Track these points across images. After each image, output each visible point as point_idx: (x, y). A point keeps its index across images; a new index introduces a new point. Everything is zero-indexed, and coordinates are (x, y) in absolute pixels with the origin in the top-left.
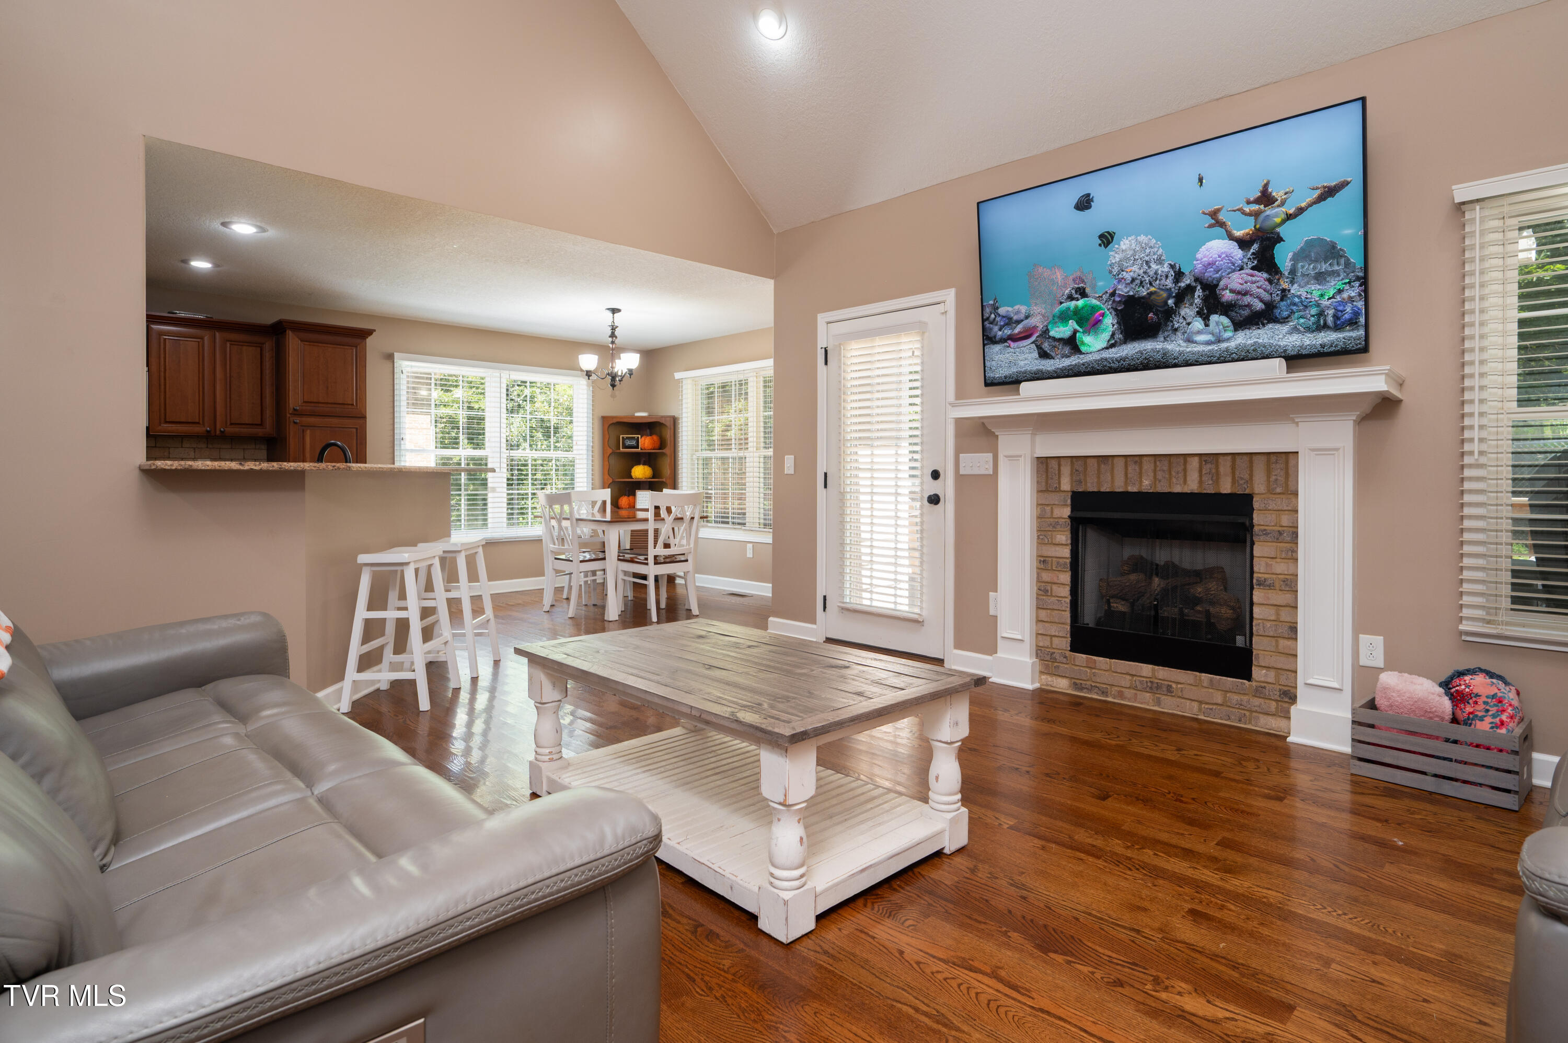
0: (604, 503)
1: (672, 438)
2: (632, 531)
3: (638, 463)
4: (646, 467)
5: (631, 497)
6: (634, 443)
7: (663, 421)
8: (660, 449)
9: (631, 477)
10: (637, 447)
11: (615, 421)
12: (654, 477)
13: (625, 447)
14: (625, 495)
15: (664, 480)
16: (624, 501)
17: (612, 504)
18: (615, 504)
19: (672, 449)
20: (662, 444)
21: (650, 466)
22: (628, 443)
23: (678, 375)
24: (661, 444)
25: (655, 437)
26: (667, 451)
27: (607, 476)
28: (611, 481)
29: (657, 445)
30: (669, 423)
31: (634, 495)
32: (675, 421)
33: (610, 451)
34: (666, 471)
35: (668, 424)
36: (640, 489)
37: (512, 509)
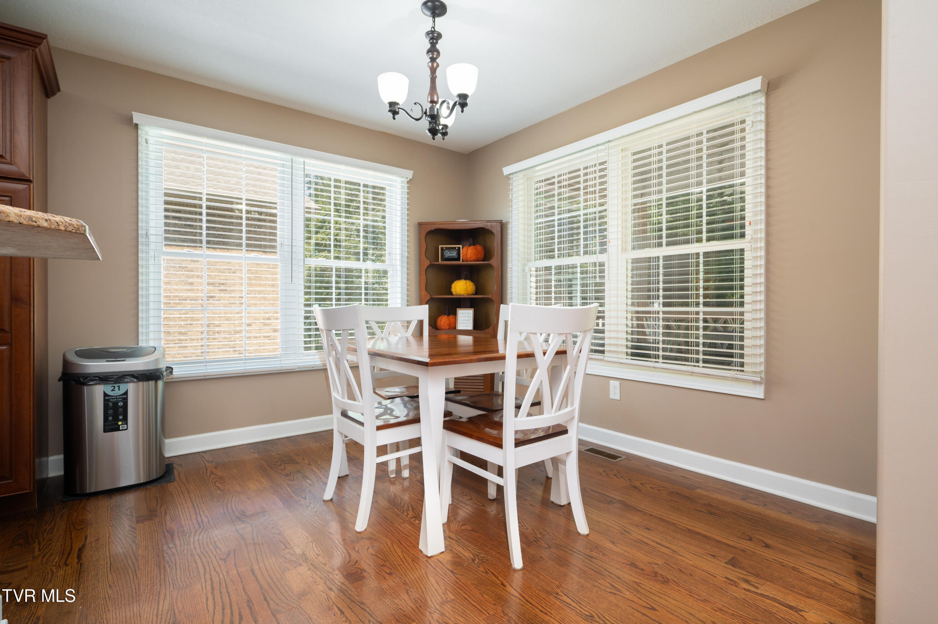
0: (421, 323)
1: (499, 247)
2: (455, 379)
3: (459, 278)
4: (468, 281)
5: (451, 317)
6: (454, 254)
7: (488, 226)
8: (484, 260)
9: (451, 293)
10: (458, 259)
11: (433, 227)
12: (476, 293)
13: (444, 259)
14: (445, 314)
15: (489, 296)
16: (443, 321)
17: (430, 324)
18: (433, 324)
19: (499, 260)
20: (487, 255)
21: (472, 281)
22: (448, 254)
23: (507, 170)
24: (485, 254)
25: (479, 247)
26: (494, 262)
27: (424, 292)
28: (428, 297)
29: (481, 256)
30: (496, 230)
31: (455, 314)
32: (503, 226)
33: (427, 263)
34: (493, 287)
35: (494, 231)
36: (461, 307)
37: (310, 336)
